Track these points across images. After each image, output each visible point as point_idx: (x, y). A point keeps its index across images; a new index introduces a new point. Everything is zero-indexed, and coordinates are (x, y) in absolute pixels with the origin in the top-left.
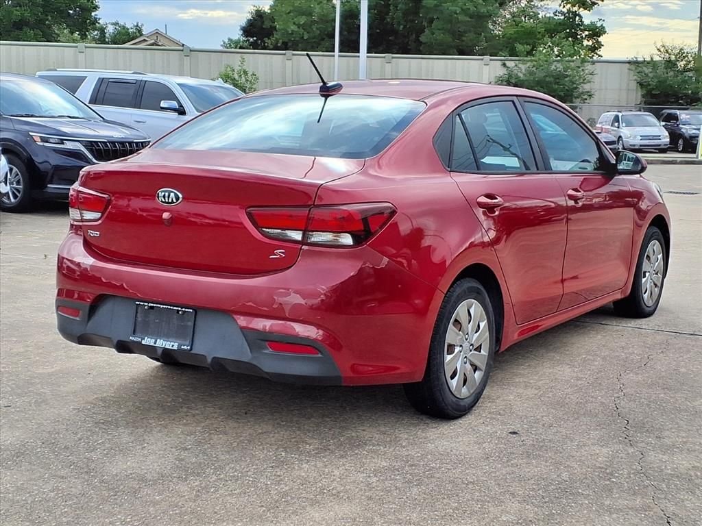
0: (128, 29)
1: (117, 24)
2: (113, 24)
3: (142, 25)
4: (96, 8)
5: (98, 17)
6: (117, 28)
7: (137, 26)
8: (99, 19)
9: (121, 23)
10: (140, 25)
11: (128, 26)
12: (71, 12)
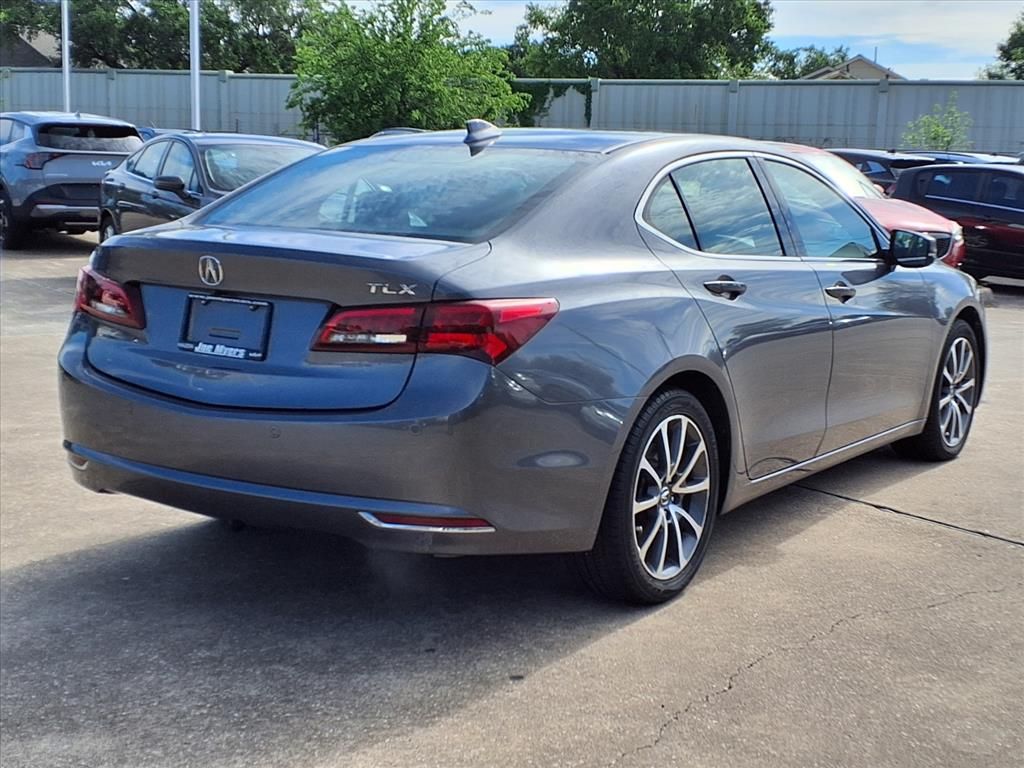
0: (827, 56)
1: (811, 49)
2: (806, 50)
3: (848, 49)
4: (769, 26)
5: (770, 40)
6: (812, 55)
7: (840, 51)
8: (772, 43)
9: (819, 48)
10: (844, 49)
11: (828, 52)
12: (735, 35)
